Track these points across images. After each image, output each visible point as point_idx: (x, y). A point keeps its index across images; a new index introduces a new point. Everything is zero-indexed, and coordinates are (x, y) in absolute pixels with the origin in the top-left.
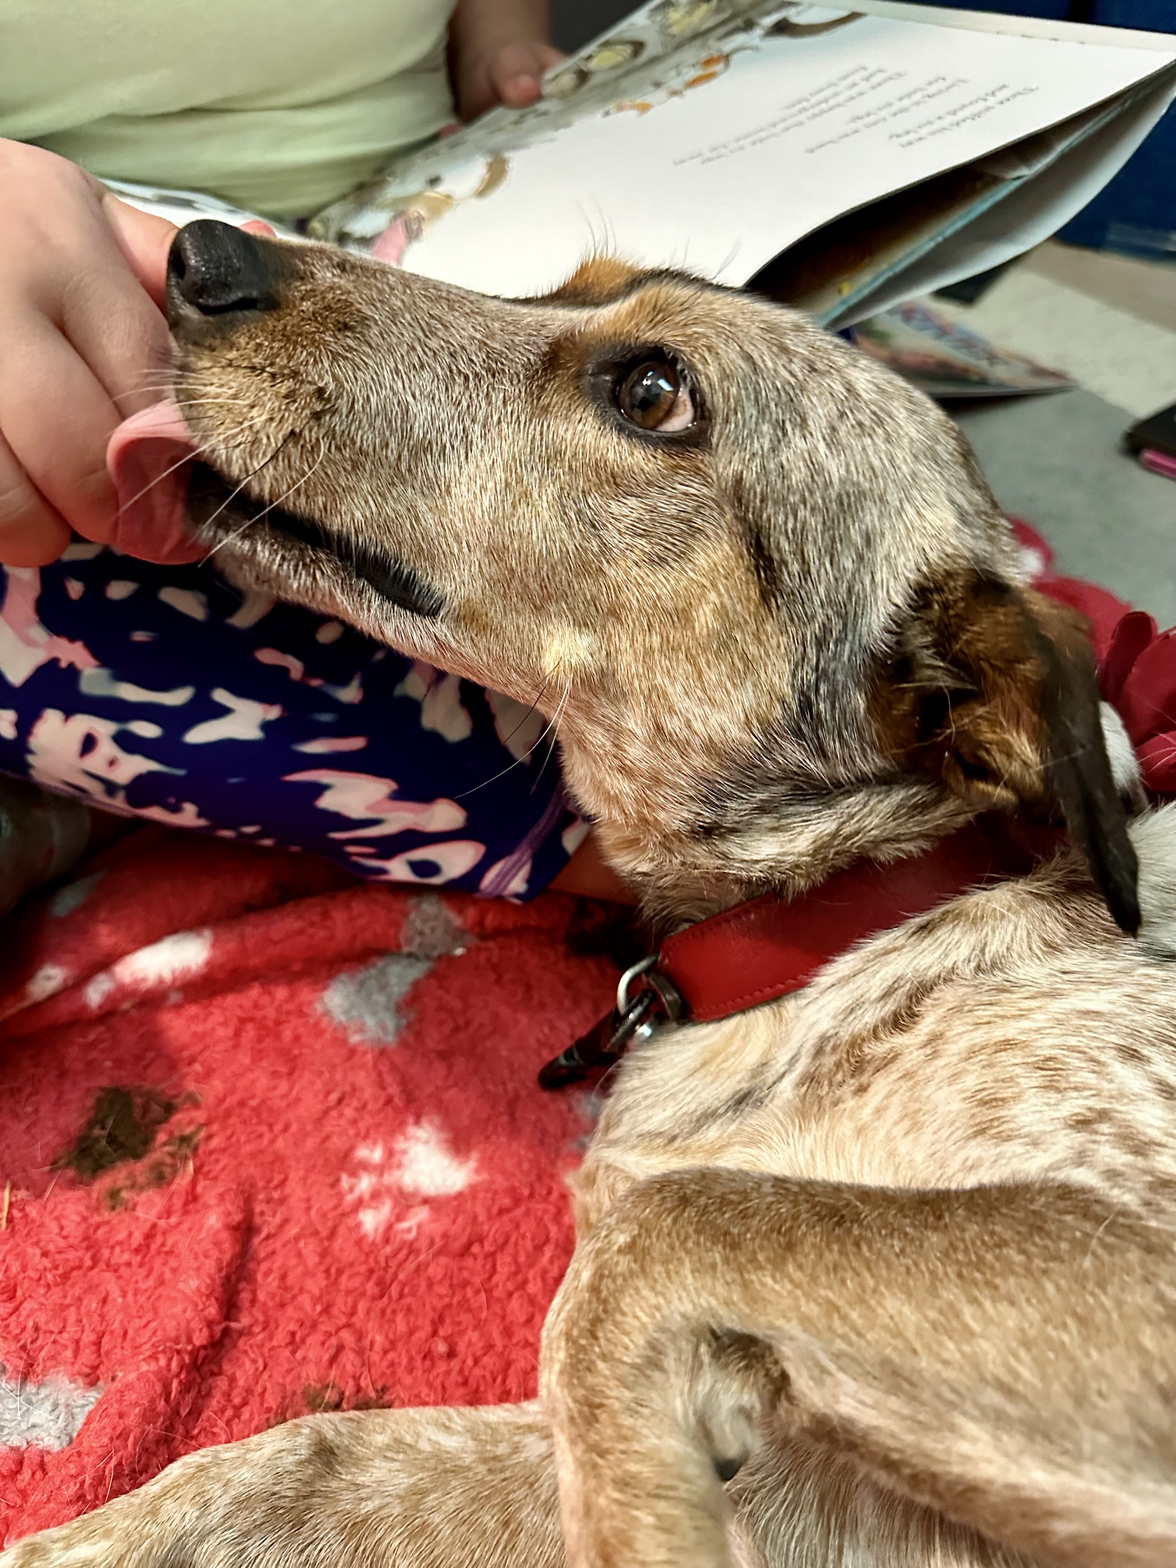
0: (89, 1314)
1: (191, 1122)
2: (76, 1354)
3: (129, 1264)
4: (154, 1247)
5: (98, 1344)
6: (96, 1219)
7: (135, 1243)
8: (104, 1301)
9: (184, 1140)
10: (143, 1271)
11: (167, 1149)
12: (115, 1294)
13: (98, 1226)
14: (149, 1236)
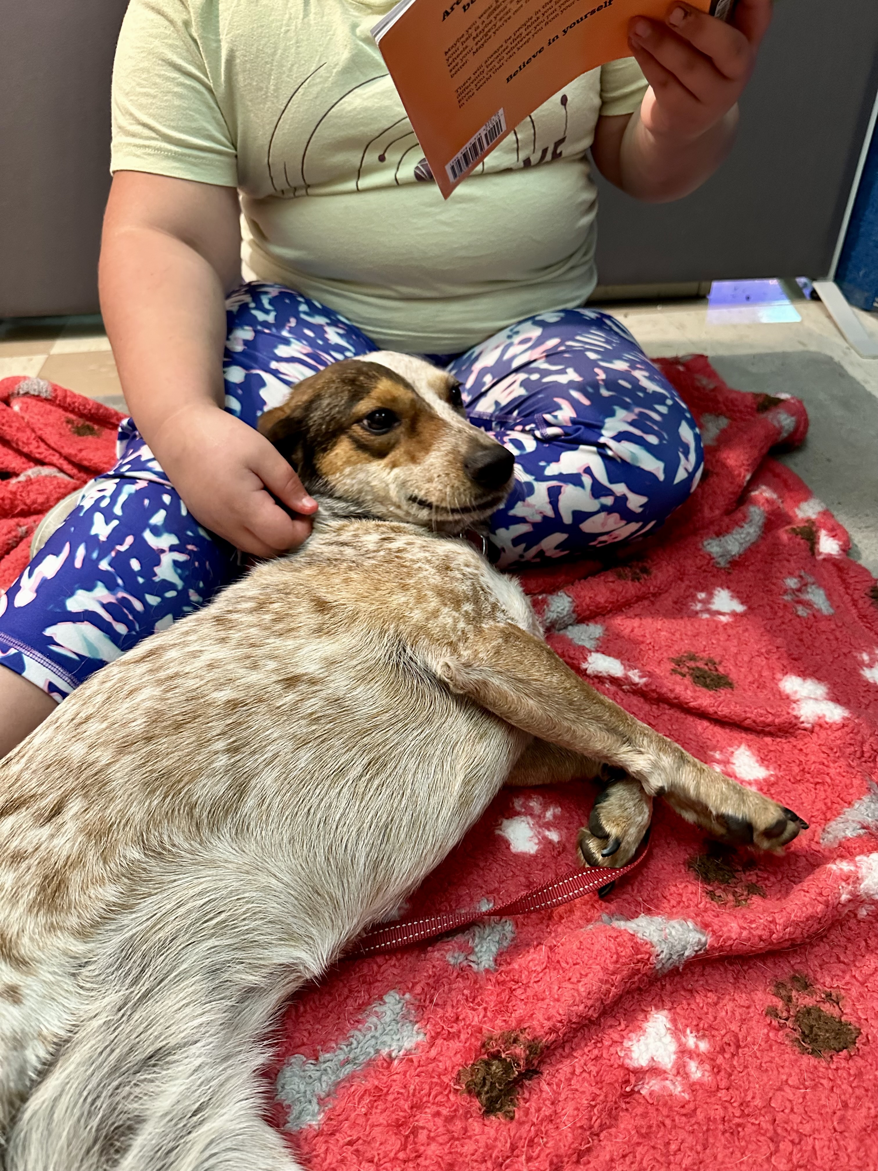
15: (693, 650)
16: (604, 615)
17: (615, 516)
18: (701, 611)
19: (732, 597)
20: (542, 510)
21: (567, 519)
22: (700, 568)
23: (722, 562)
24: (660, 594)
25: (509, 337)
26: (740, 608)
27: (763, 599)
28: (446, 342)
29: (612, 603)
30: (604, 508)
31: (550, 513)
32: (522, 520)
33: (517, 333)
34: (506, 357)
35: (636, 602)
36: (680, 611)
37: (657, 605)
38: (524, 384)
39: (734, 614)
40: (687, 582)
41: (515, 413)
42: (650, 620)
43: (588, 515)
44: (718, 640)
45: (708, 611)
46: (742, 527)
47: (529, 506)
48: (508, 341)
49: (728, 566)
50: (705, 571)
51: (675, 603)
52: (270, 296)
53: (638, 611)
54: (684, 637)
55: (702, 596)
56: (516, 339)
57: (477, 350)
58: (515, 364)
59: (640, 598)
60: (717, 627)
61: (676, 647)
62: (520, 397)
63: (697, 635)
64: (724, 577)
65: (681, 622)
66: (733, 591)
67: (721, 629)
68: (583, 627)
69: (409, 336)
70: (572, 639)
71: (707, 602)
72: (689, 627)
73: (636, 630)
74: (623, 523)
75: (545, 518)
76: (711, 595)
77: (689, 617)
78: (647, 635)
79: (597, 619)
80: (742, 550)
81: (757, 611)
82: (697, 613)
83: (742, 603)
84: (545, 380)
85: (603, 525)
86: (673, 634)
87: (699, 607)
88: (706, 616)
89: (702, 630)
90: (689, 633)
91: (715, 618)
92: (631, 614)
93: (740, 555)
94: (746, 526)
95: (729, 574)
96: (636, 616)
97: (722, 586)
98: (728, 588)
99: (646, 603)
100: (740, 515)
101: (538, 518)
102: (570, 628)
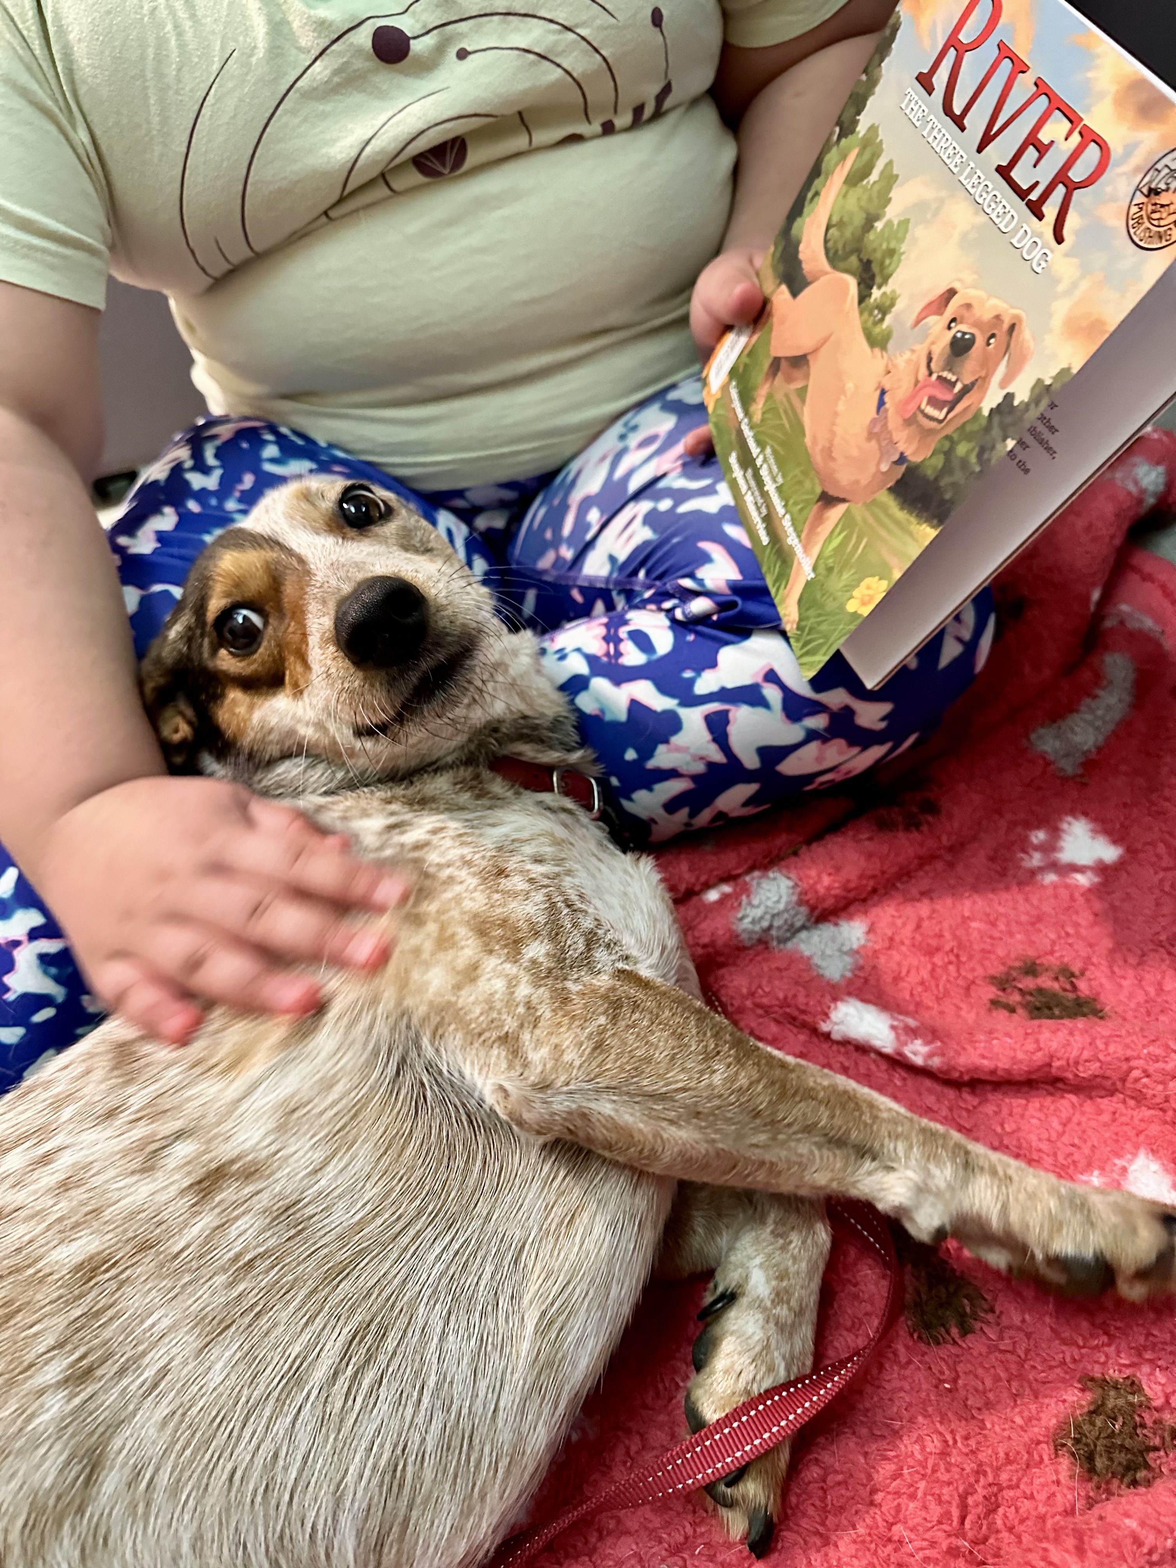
15: (1031, 953)
16: (864, 900)
17: (839, 743)
18: (1041, 869)
19: (1094, 831)
20: (703, 753)
21: (751, 761)
22: (1029, 785)
23: (1069, 767)
24: (962, 845)
25: (622, 437)
26: (1110, 853)
27: (1150, 828)
28: (528, 457)
29: (874, 877)
30: (812, 735)
31: (717, 756)
32: (672, 774)
33: (635, 428)
34: (619, 473)
35: (921, 866)
36: (1003, 874)
37: (960, 868)
38: (650, 519)
39: (1102, 869)
40: (1009, 816)
41: (642, 574)
42: (949, 902)
43: (785, 751)
44: (1077, 925)
45: (1054, 866)
46: (1095, 697)
47: (678, 749)
48: (620, 445)
49: (1080, 771)
50: (1039, 788)
51: (992, 859)
52: (218, 442)
53: (925, 883)
54: (1014, 927)
55: (1039, 836)
56: (634, 440)
57: (574, 467)
58: (634, 485)
59: (924, 861)
60: (1072, 898)
61: (1001, 952)
62: (646, 543)
63: (1039, 919)
64: (1075, 794)
65: (1005, 896)
66: (1095, 820)
67: (1081, 900)
68: (826, 931)
69: (463, 461)
70: (809, 958)
71: (1049, 848)
72: (1023, 906)
73: (926, 924)
74: (855, 750)
75: (711, 765)
76: (1055, 832)
77: (1020, 884)
78: (947, 935)
79: (852, 909)
80: (1101, 739)
81: (1142, 856)
82: (1033, 873)
83: (1115, 842)
84: (683, 509)
85: (819, 759)
86: (993, 924)
87: (1036, 860)
88: (1050, 878)
89: (1047, 908)
90: (1024, 918)
91: (1068, 881)
92: (914, 892)
93: (1099, 750)
94: (1101, 693)
95: (1084, 785)
96: (923, 894)
97: (1073, 812)
98: (1085, 814)
99: (939, 865)
100: (1086, 675)
101: (699, 768)
102: (804, 935)
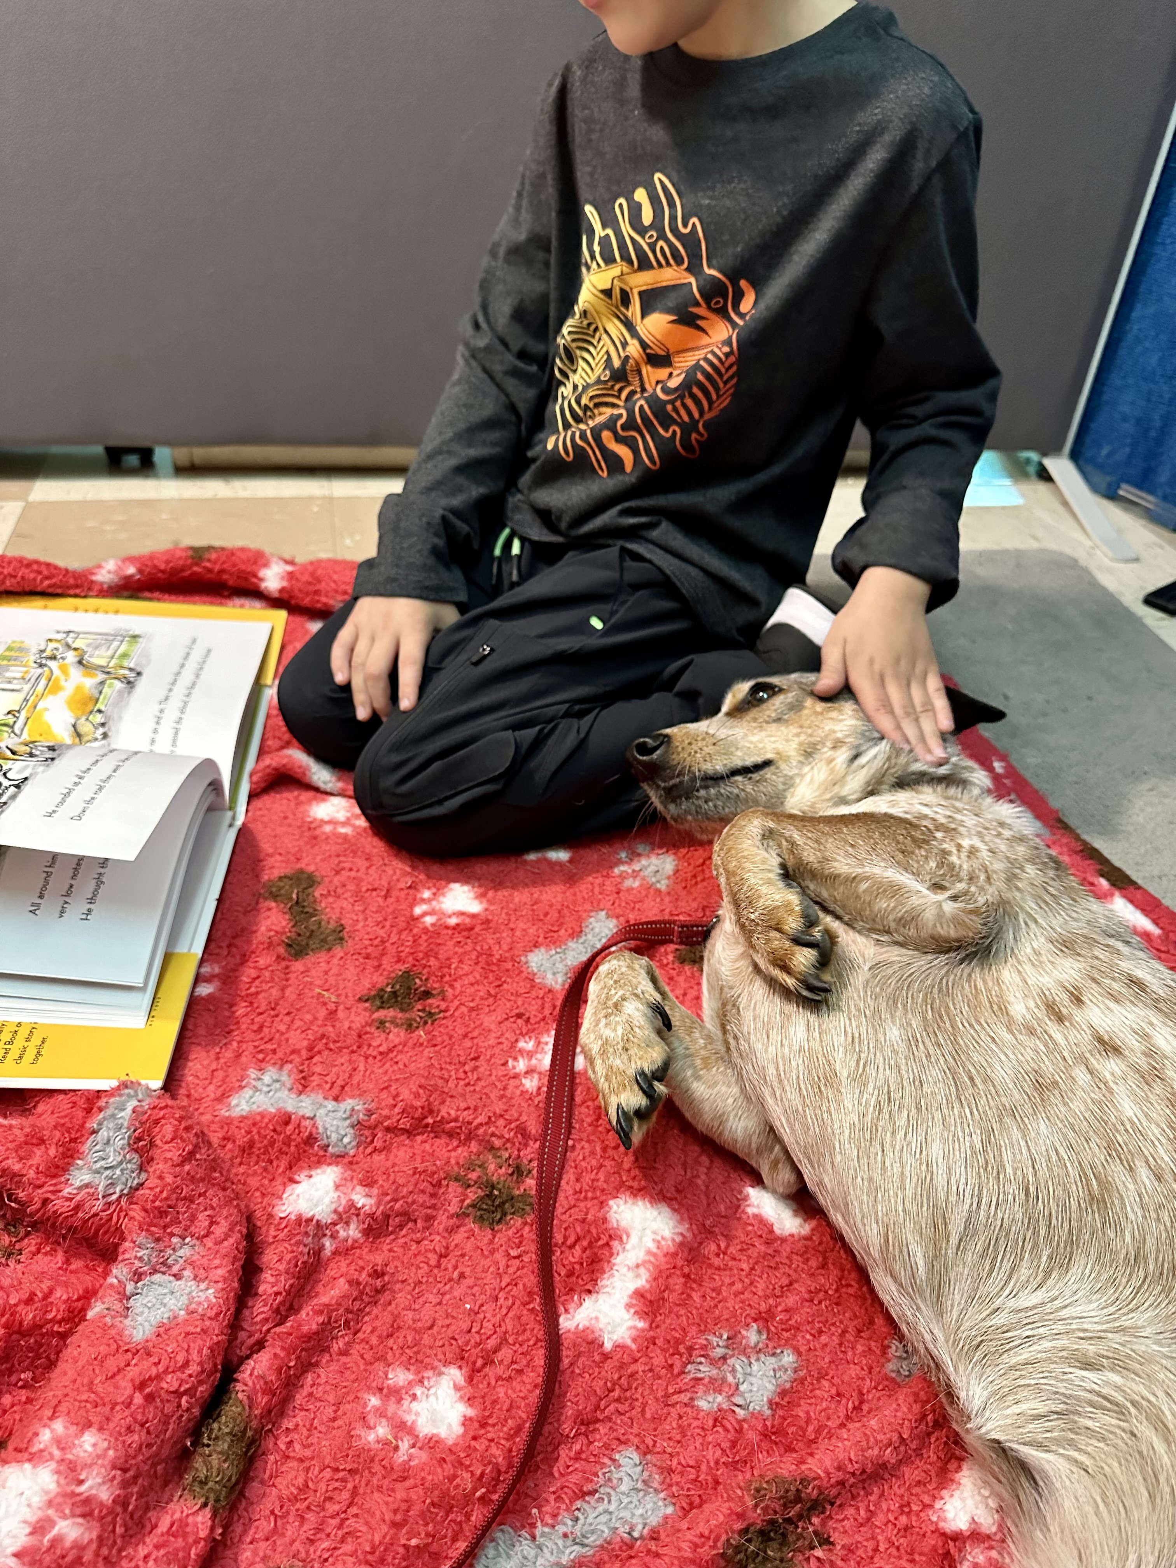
0: (344, 1072)
1: (438, 1007)
2: (331, 1088)
3: (375, 1058)
4: (391, 1055)
5: (343, 1087)
6: (368, 1029)
7: (381, 1049)
8: (355, 1070)
9: (430, 1014)
10: (380, 1064)
11: (420, 1014)
12: (362, 1068)
13: (366, 1033)
14: (391, 1050)
